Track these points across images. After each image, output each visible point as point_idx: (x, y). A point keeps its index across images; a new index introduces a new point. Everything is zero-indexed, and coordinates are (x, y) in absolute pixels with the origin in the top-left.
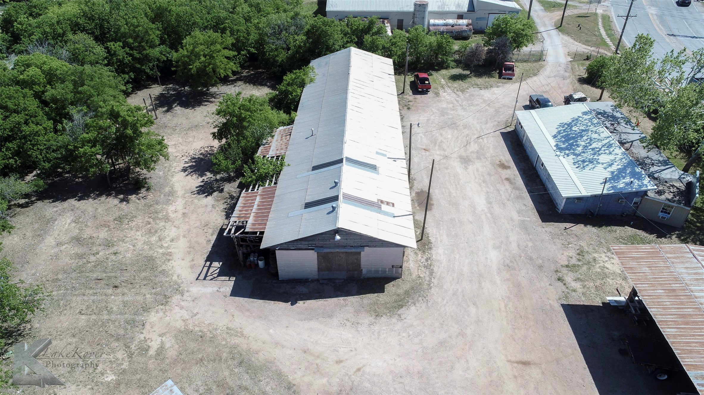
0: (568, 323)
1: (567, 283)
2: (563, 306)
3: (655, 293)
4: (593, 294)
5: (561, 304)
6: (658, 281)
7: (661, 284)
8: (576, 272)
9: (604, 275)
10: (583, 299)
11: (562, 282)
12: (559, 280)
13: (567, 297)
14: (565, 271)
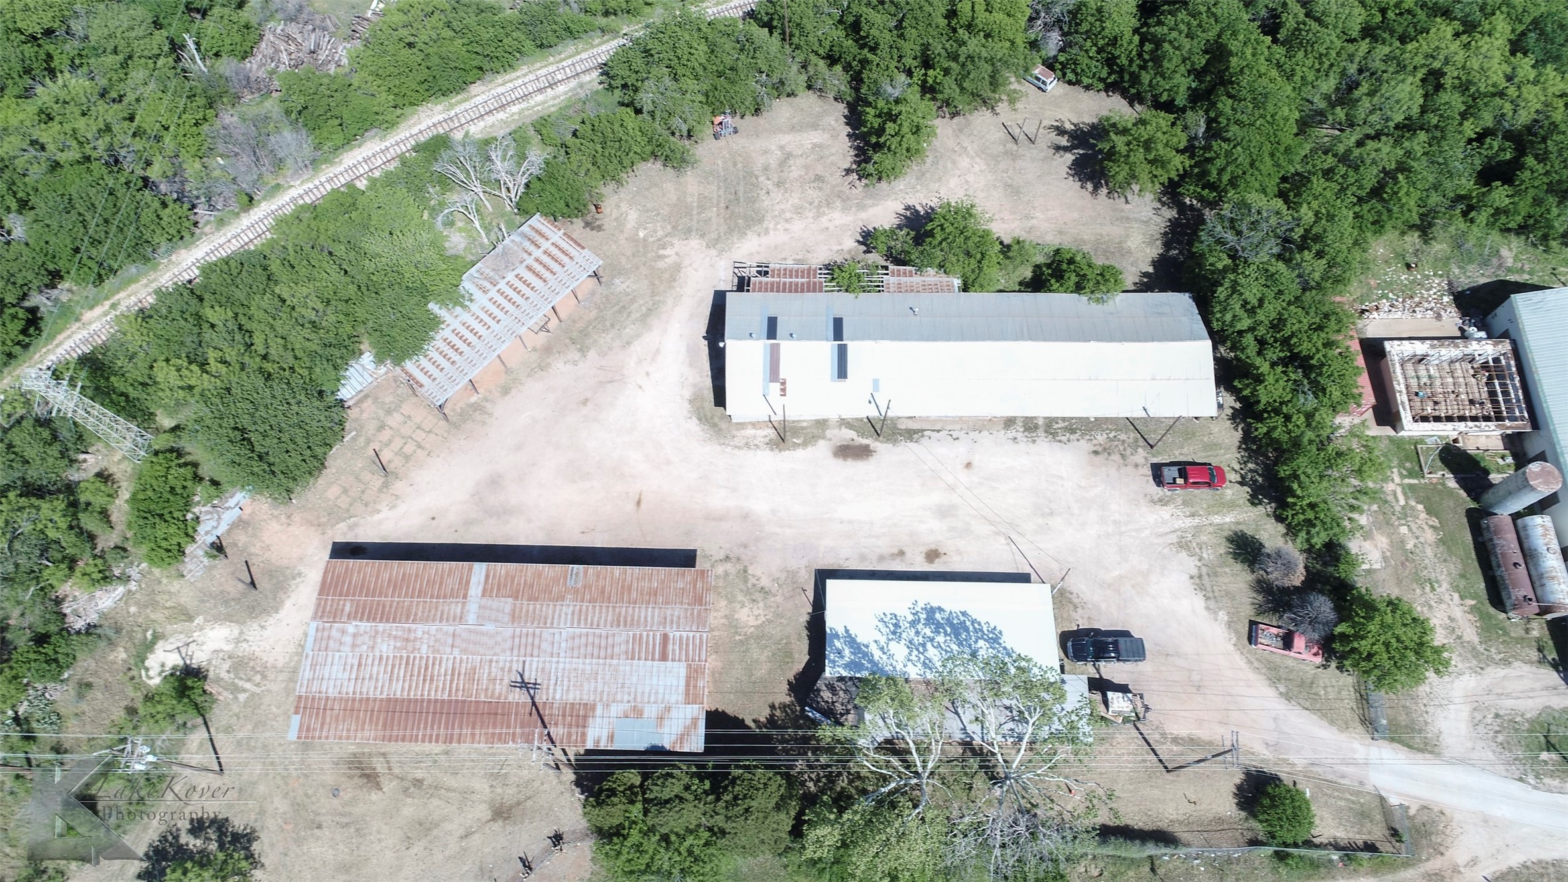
1: (724, 562)
8: (738, 576)
11: (725, 558)
12: (728, 560)
14: (740, 567)
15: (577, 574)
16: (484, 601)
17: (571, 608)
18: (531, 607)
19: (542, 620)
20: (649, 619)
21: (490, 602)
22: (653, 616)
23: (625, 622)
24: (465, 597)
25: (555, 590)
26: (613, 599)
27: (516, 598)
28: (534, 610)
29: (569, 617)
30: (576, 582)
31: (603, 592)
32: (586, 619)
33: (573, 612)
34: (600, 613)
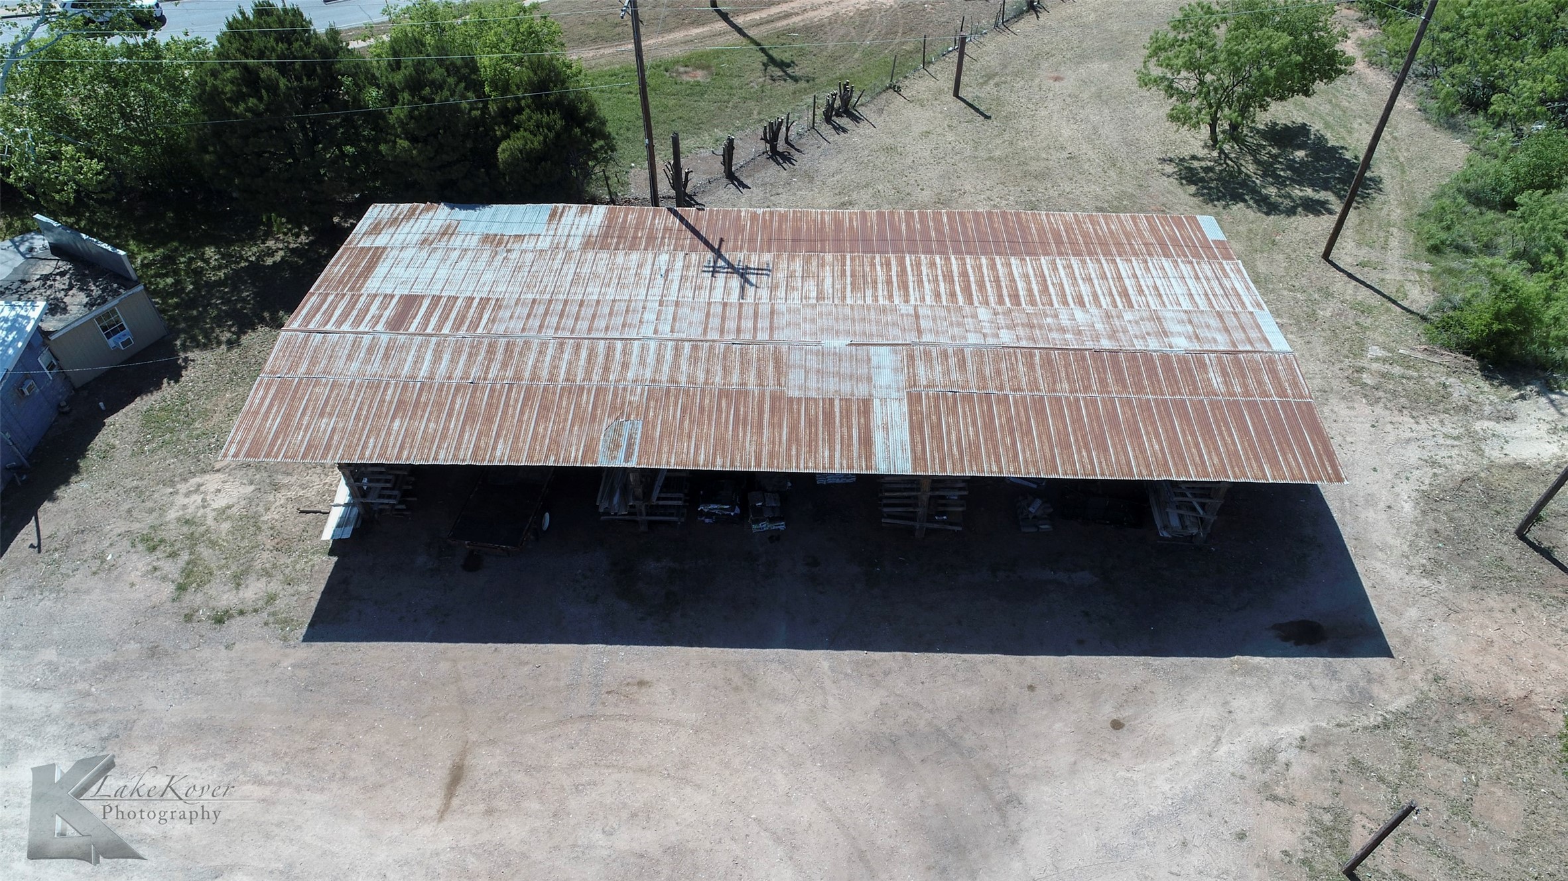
0: (365, 643)
1: (240, 607)
2: (309, 638)
3: (398, 435)
4: (295, 563)
5: (304, 641)
6: (367, 417)
7: (378, 415)
8: (211, 574)
9: (248, 522)
10: (304, 588)
11: (231, 617)
12: (219, 621)
13: (286, 622)
14: (194, 598)
15: (616, 445)
16: (862, 390)
17: (630, 375)
18: (735, 378)
19: (703, 354)
20: (429, 356)
21: (846, 388)
22: (418, 361)
23: (491, 350)
24: (914, 400)
25: (674, 412)
26: (518, 396)
27: (776, 398)
28: (726, 372)
29: (634, 359)
30: (618, 430)
31: (545, 409)
32: (591, 356)
33: (625, 367)
34: (554, 368)
